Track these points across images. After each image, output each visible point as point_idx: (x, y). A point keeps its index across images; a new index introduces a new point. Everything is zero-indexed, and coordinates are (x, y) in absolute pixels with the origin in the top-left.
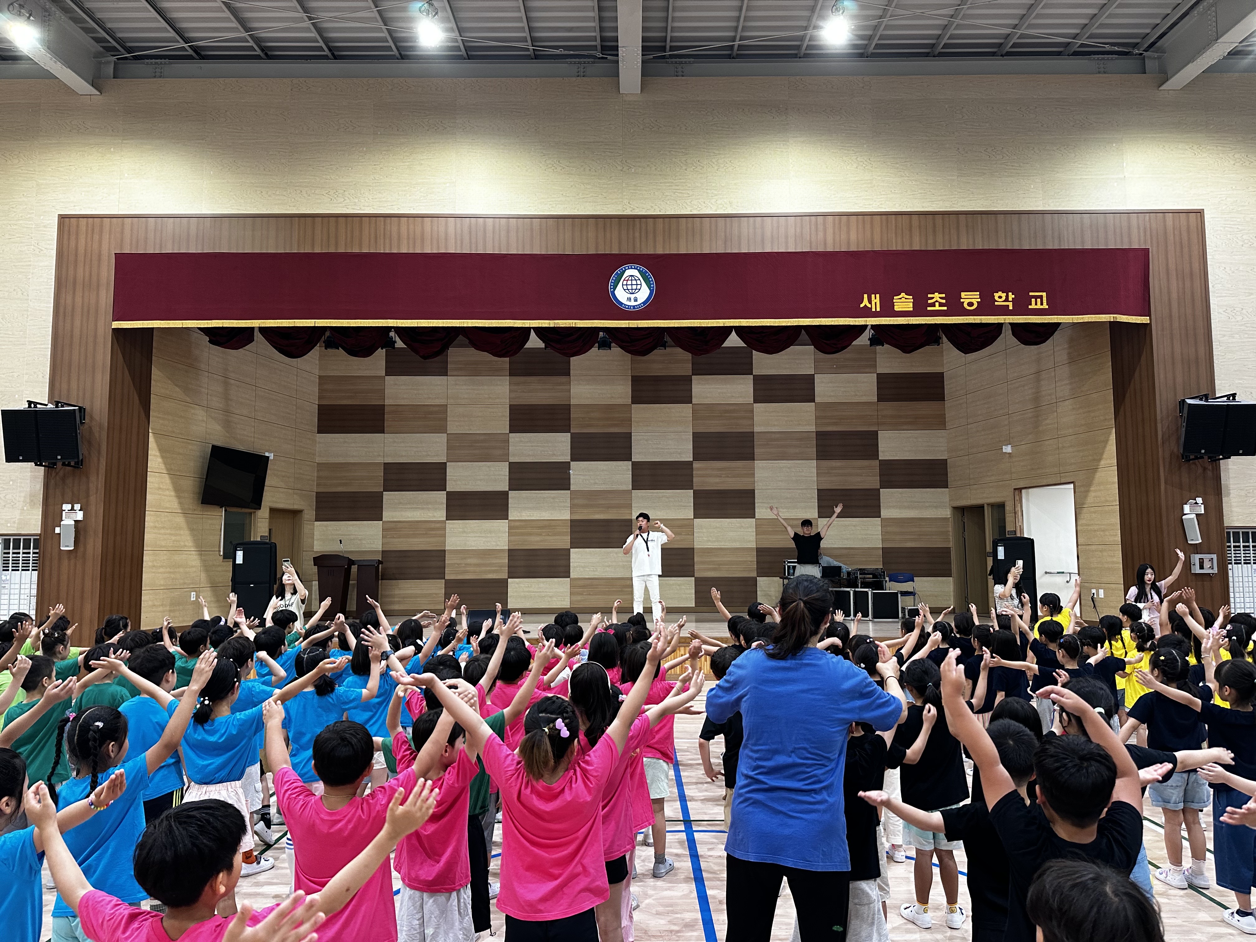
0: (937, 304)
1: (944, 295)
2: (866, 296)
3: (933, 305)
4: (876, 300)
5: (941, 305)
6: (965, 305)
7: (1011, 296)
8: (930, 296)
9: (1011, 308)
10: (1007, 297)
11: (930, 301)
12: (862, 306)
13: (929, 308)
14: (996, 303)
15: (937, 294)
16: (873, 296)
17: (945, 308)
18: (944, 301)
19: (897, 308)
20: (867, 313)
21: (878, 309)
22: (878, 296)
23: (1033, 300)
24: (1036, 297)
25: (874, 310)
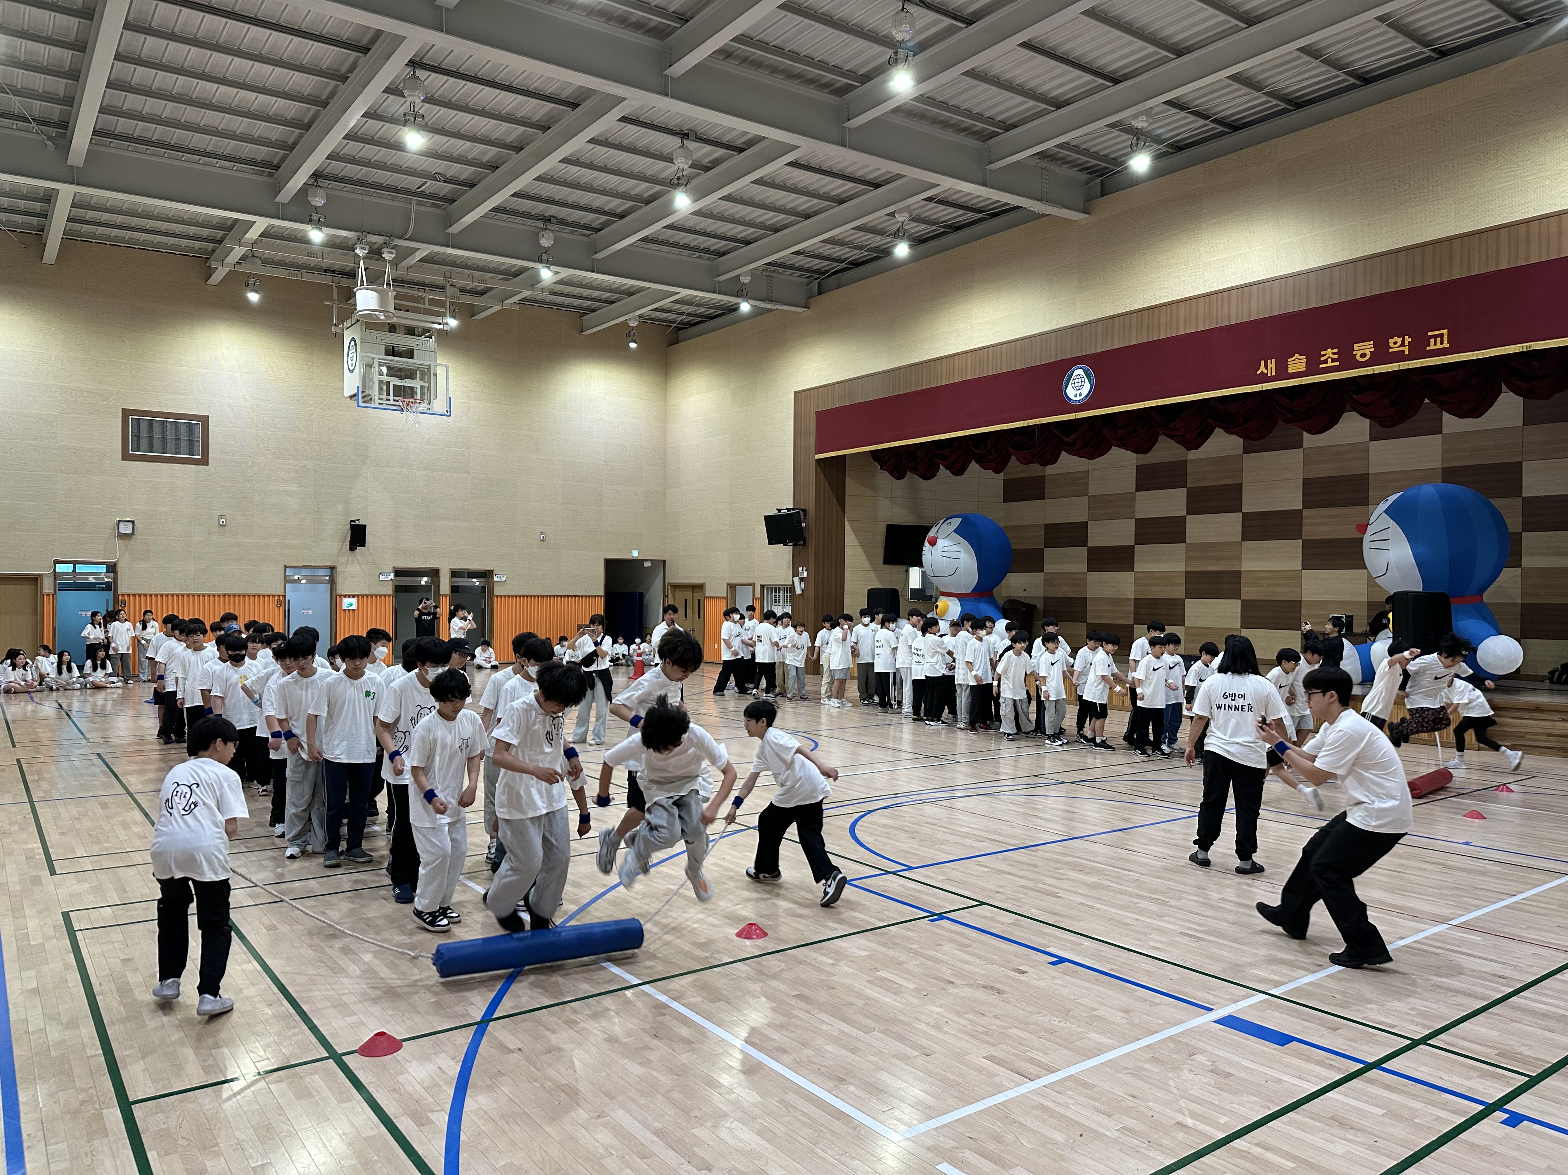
0: (1329, 360)
1: (1336, 350)
2: (1262, 362)
3: (1326, 362)
4: (1272, 364)
5: (1333, 360)
6: (1358, 358)
7: (1408, 340)
8: (1322, 353)
9: (1406, 353)
10: (1403, 341)
11: (1322, 359)
12: (1259, 372)
13: (1321, 366)
14: (1391, 350)
15: (1329, 350)
16: (1269, 361)
17: (1338, 363)
18: (1336, 356)
19: (1290, 370)
20: (1265, 379)
21: (1273, 374)
22: (1273, 360)
23: (1432, 340)
24: (1435, 337)
25: (1269, 375)
